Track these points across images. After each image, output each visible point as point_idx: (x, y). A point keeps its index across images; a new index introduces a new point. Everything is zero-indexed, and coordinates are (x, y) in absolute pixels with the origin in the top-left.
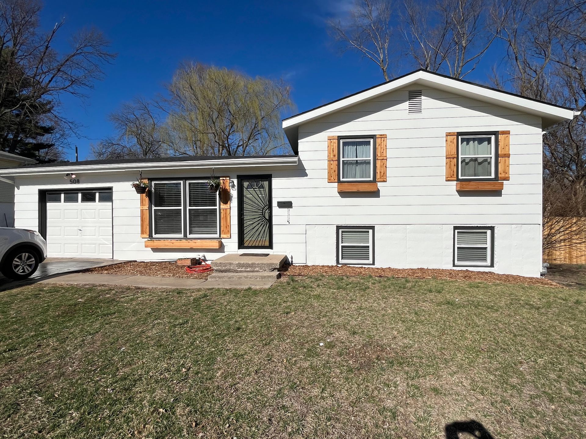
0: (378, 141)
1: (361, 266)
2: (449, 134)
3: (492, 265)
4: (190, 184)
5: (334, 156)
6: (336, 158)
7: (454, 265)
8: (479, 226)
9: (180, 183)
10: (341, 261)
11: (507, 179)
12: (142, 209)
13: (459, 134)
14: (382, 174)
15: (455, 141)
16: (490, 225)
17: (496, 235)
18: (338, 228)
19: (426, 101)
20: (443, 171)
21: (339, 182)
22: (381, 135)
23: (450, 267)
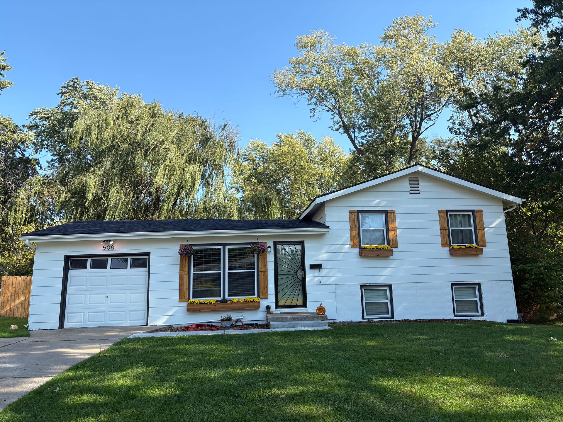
0: (389, 215)
1: (377, 320)
2: (440, 211)
3: (482, 315)
4: (229, 249)
5: (355, 226)
6: (357, 229)
7: (455, 316)
8: (469, 282)
9: (220, 249)
10: (365, 316)
11: (485, 246)
12: (181, 273)
13: (448, 211)
14: (394, 241)
15: (446, 216)
16: (477, 282)
17: (482, 290)
18: (362, 286)
19: (423, 186)
20: (439, 240)
21: (360, 247)
22: (391, 210)
23: (452, 317)
